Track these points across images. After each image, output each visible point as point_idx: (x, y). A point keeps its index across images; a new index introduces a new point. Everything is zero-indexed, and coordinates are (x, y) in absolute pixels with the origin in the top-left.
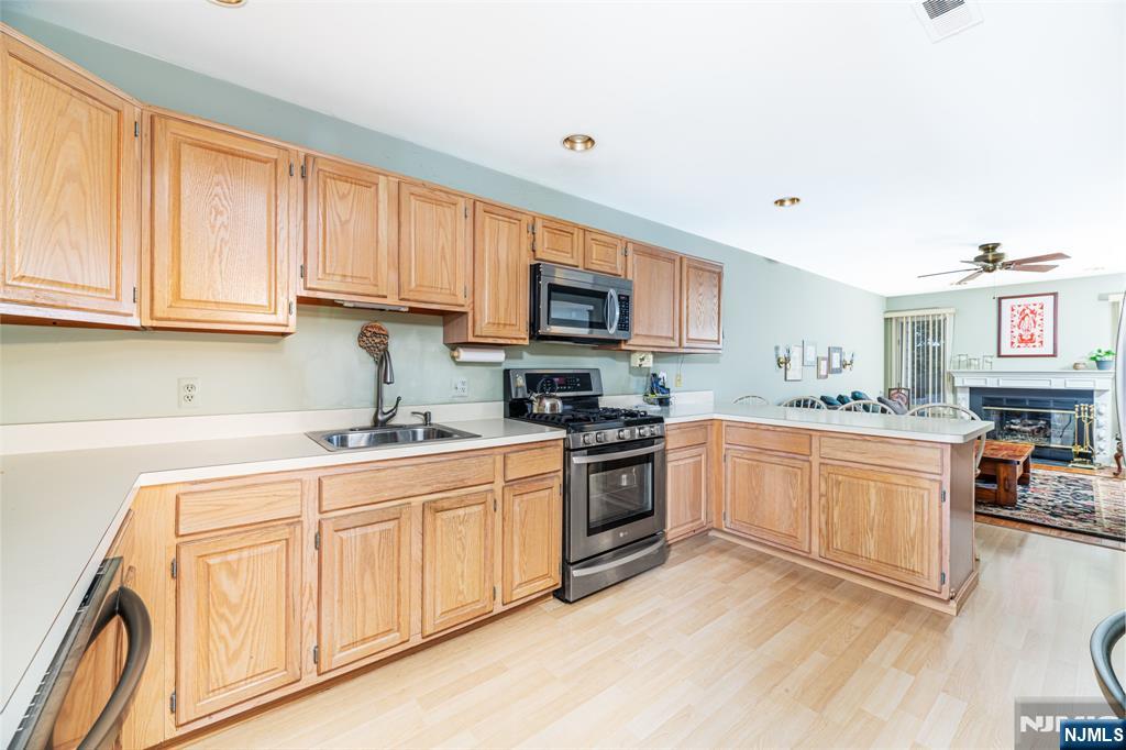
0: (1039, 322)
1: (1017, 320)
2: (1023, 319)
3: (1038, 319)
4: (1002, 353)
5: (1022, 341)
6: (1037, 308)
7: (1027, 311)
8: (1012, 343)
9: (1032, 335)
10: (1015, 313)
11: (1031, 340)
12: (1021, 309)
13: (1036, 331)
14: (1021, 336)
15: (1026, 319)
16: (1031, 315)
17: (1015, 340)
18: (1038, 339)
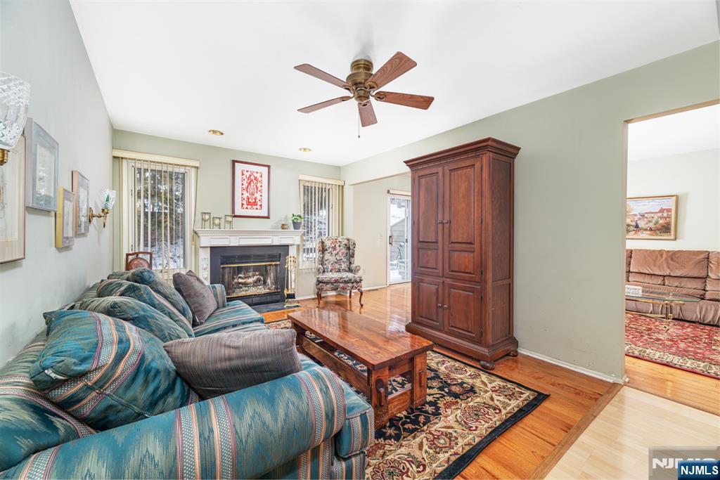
0: (259, 188)
1: (246, 184)
2: (250, 183)
3: (259, 185)
4: (236, 213)
5: (249, 203)
6: (258, 175)
7: (252, 177)
8: (243, 204)
9: (255, 199)
10: (244, 176)
11: (255, 203)
12: (248, 174)
13: (258, 195)
14: (248, 198)
15: (252, 184)
16: (255, 181)
17: (245, 202)
18: (259, 203)
